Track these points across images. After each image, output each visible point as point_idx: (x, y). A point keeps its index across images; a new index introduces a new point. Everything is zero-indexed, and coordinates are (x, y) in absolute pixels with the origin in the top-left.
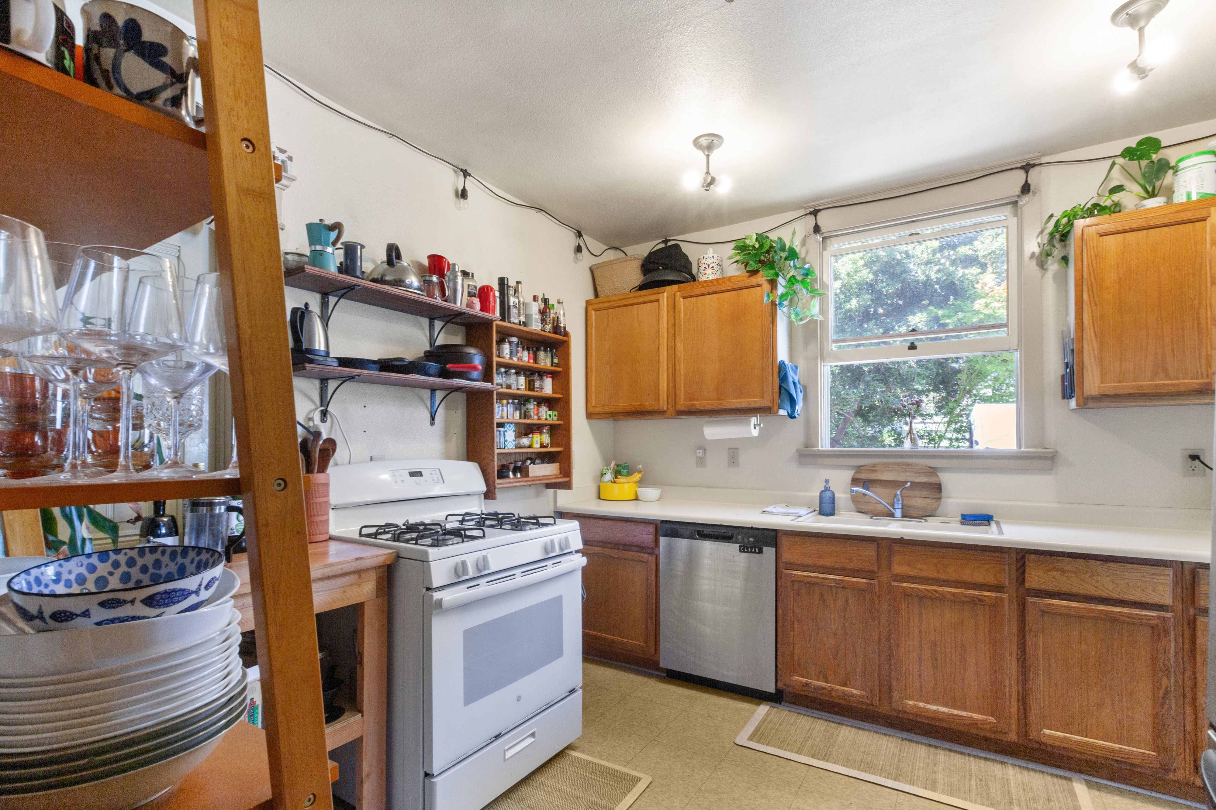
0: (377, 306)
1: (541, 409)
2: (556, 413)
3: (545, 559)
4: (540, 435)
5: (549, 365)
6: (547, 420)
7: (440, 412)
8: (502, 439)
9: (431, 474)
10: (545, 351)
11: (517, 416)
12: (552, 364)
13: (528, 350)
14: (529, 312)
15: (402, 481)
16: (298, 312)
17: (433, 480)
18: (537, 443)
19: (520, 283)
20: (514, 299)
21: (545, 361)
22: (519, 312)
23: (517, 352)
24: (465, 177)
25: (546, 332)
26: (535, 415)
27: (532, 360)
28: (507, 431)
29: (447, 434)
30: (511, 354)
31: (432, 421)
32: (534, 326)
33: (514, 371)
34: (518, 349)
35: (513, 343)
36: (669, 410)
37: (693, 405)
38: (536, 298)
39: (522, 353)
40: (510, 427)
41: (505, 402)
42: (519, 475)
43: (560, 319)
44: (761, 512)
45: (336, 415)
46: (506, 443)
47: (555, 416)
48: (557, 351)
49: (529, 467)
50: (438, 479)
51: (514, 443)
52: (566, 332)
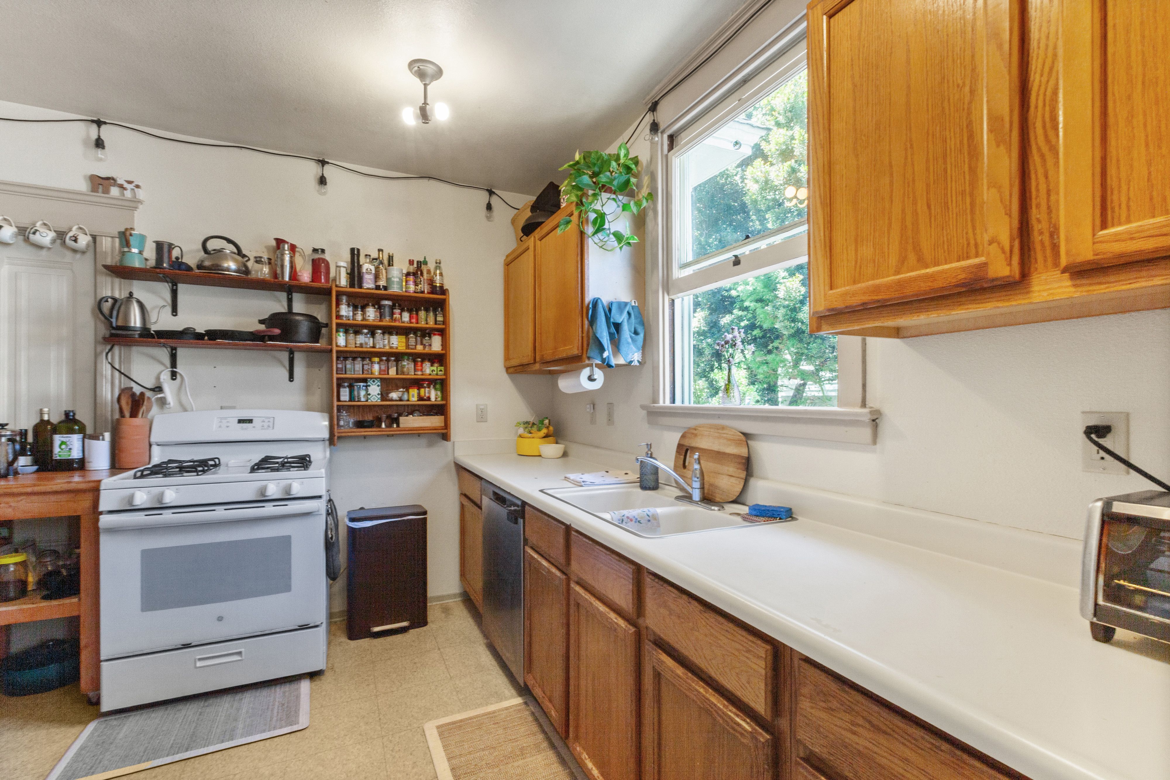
1: (424, 365)
2: (442, 368)
3: (262, 500)
4: (419, 389)
5: (431, 323)
6: (430, 375)
7: (299, 370)
8: (363, 393)
9: (263, 421)
10: (427, 310)
11: (392, 372)
12: (436, 322)
13: (410, 311)
14: (389, 277)
15: (228, 427)
16: (110, 300)
17: (263, 426)
18: (413, 396)
19: (382, 250)
20: (367, 267)
21: (426, 320)
22: (377, 277)
23: (392, 314)
24: (323, 166)
25: (417, 293)
26: (418, 370)
27: (414, 320)
28: (369, 386)
29: (308, 389)
30: (382, 316)
31: (291, 378)
32: (395, 289)
33: (380, 331)
34: (395, 311)
35: (384, 306)
36: (535, 362)
37: (543, 355)
38: (411, 262)
39: (401, 314)
40: (374, 381)
41: (376, 360)
42: (395, 426)
43: (435, 279)
44: (563, 478)
45: (183, 374)
46: (369, 397)
47: (441, 371)
48: (442, 310)
49: (401, 418)
50: (269, 426)
51: (379, 396)
52: (443, 291)
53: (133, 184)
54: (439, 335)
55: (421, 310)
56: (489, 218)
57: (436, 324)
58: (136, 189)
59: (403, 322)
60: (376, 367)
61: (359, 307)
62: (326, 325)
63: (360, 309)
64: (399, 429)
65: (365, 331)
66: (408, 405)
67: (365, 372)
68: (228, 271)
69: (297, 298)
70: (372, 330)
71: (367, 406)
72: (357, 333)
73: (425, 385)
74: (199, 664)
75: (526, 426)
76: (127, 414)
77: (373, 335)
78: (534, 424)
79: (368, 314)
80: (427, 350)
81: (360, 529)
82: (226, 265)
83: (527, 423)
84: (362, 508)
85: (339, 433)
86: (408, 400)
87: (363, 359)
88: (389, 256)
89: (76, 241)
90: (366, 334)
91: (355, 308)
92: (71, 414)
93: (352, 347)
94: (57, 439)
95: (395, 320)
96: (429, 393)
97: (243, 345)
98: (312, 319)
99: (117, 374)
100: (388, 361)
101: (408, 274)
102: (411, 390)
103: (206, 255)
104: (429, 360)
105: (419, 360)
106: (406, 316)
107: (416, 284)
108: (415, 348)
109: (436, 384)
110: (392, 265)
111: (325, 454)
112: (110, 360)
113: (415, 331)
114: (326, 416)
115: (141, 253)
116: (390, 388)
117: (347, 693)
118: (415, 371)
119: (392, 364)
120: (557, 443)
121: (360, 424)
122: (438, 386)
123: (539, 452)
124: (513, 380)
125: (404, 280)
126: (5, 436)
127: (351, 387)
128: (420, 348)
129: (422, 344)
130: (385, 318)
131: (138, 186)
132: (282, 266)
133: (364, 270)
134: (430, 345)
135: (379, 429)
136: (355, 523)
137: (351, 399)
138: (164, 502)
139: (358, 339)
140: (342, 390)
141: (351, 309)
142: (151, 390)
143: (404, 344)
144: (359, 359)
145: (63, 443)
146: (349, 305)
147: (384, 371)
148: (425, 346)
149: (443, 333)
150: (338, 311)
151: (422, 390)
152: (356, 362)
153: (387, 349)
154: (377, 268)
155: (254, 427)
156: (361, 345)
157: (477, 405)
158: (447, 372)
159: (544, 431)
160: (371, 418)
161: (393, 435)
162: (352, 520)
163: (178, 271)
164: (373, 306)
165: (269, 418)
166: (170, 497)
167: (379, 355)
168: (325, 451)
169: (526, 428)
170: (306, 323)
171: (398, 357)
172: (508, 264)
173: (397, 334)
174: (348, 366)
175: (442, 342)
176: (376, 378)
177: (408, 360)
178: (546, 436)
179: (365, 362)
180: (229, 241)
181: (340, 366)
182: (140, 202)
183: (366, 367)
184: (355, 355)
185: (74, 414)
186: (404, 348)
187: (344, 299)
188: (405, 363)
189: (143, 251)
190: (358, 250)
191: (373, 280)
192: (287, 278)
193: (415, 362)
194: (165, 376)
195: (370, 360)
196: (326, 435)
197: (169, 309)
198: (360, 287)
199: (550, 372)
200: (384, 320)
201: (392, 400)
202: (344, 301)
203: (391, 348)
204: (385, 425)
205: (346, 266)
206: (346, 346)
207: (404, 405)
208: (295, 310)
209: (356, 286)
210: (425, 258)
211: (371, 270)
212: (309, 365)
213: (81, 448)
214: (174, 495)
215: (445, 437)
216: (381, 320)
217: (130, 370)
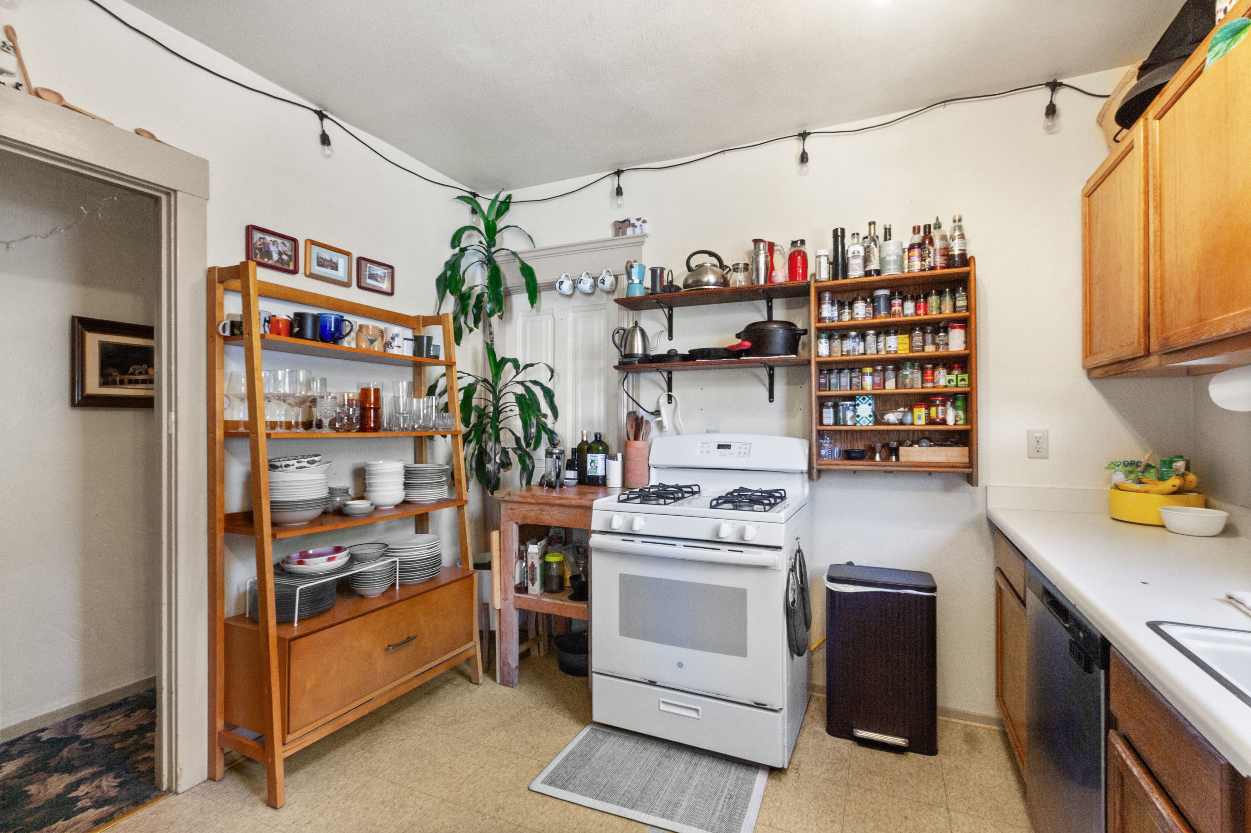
0: (725, 303)
1: (936, 373)
2: (966, 376)
3: (717, 542)
4: (928, 408)
5: (947, 311)
6: (946, 387)
7: (779, 388)
8: (849, 414)
9: (741, 448)
10: (940, 294)
11: (890, 385)
12: (955, 309)
13: (916, 299)
14: (883, 256)
15: (708, 452)
16: (620, 331)
17: (740, 453)
18: (919, 418)
19: (874, 223)
20: (854, 248)
21: (940, 308)
22: (866, 260)
23: (889, 306)
24: (804, 140)
25: (925, 270)
26: (927, 381)
27: (921, 311)
28: (858, 405)
29: (789, 410)
30: (875, 311)
31: (771, 398)
32: (892, 271)
33: (872, 332)
34: (893, 301)
35: (879, 297)
36: (1148, 353)
37: (1167, 339)
38: (916, 230)
39: (902, 305)
40: (864, 399)
41: (868, 370)
42: (894, 458)
43: (952, 245)
44: (1223, 597)
45: (677, 398)
46: (858, 419)
47: (963, 380)
48: (966, 289)
49: (901, 448)
50: (745, 453)
51: (871, 419)
52: (965, 260)
53: (641, 221)
54: (960, 327)
55: (931, 295)
56: (1049, 130)
57: (955, 311)
58: (643, 225)
59: (907, 315)
60: (868, 381)
61: (847, 303)
62: (805, 332)
63: (847, 307)
64: (898, 463)
65: (853, 333)
66: (914, 431)
67: (854, 387)
68: (707, 285)
69: (778, 304)
70: (862, 331)
71: (856, 431)
72: (843, 337)
73: (938, 402)
74: (663, 707)
75: (1130, 468)
76: (632, 438)
77: (863, 337)
78: (1148, 466)
79: (856, 311)
80: (942, 351)
81: (840, 593)
82: (705, 279)
83: (1134, 464)
84: (850, 564)
85: (820, 465)
86: (912, 424)
87: (852, 370)
88: (886, 229)
89: (603, 283)
90: (854, 338)
91: (841, 305)
92: (599, 436)
93: (837, 357)
94: (590, 457)
95: (894, 315)
96: (945, 413)
97: (719, 363)
98: (788, 325)
99: (631, 400)
100: (884, 370)
101: (912, 247)
102: (916, 410)
103: (690, 273)
104: (944, 366)
105: (930, 366)
106: (909, 307)
107: (922, 259)
108: (923, 350)
109: (955, 400)
110: (890, 239)
111: (804, 491)
112: (626, 388)
113: (922, 326)
114: (806, 443)
115: (641, 282)
116: (888, 407)
117: (804, 821)
118: (922, 383)
119: (890, 374)
120: (1207, 505)
121: (848, 455)
122: (959, 403)
123: (1160, 518)
124: (1100, 389)
125: (906, 257)
126: (555, 453)
127: (836, 407)
128: (930, 349)
129: (934, 343)
130: (879, 313)
131: (644, 222)
132: (757, 269)
133: (850, 255)
134: (947, 344)
135: (871, 463)
136: (834, 584)
137: (836, 423)
138: (634, 529)
139: (844, 345)
140: (825, 410)
141: (836, 308)
142: (652, 413)
143: (907, 346)
144: (847, 371)
145: (592, 461)
146: (833, 304)
147: (879, 384)
148: (937, 346)
149: (965, 323)
150: (819, 313)
151: (933, 410)
152: (842, 375)
153: (883, 354)
154: (867, 249)
155: (731, 454)
156: (848, 351)
157: (1028, 430)
158: (972, 382)
159: (1174, 482)
160: (862, 447)
161: (891, 472)
162: (831, 579)
163: (669, 294)
164: (864, 299)
165: (746, 444)
166: (640, 525)
167: (872, 363)
168: (803, 487)
169: (1131, 472)
170: (781, 331)
171: (898, 364)
172: (1089, 195)
173: (896, 333)
174: (833, 381)
175: (966, 337)
176: (867, 395)
177: (913, 367)
178: (1179, 491)
179: (853, 375)
180: (711, 254)
181: (823, 381)
182: (645, 235)
183: (855, 381)
184: (841, 366)
185: (601, 436)
186: (908, 351)
187: (827, 295)
188: (907, 372)
189: (643, 280)
190: (843, 230)
191: (862, 265)
192: (762, 282)
193: (923, 369)
194: (664, 399)
195: (860, 371)
196: (805, 467)
197: (666, 334)
198: (845, 276)
199: (1190, 372)
200: (878, 316)
201: (888, 424)
202: (827, 299)
203: (888, 352)
204: (881, 457)
205: (827, 254)
206: (830, 356)
207: (908, 431)
208: (774, 319)
209: (840, 277)
210: (937, 218)
211: (858, 252)
212: (790, 382)
213: (604, 467)
214: (642, 523)
215: (971, 479)
216: (874, 317)
217: (638, 395)
